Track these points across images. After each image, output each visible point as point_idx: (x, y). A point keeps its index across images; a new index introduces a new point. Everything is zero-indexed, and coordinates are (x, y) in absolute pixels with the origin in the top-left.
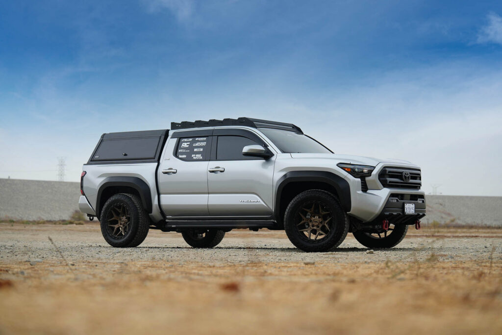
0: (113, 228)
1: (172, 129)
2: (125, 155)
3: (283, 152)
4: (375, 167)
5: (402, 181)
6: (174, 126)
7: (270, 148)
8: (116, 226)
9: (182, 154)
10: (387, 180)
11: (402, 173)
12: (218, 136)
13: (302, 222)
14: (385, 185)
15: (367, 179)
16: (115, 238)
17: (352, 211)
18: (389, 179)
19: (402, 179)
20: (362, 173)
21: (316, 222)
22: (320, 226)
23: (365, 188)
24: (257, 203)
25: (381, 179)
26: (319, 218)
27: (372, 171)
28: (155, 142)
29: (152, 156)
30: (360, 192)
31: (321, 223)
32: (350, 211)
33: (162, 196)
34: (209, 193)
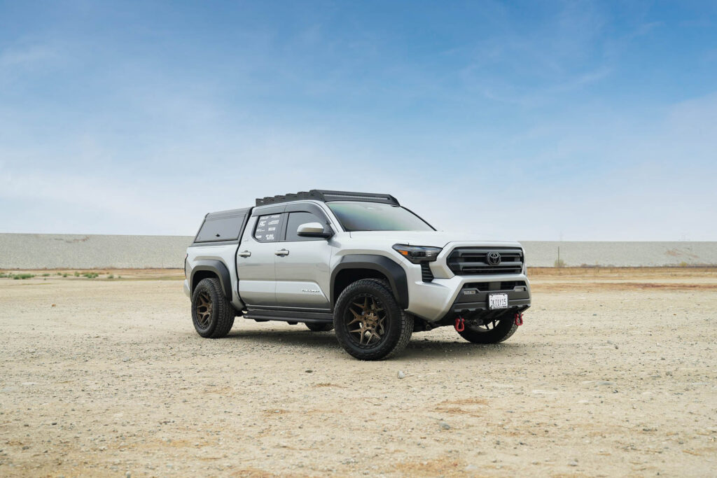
0: (202, 316)
1: (257, 206)
2: (218, 236)
3: (346, 229)
4: (442, 249)
5: (487, 265)
6: (259, 202)
7: (332, 225)
8: (205, 314)
9: (260, 234)
10: (459, 266)
11: (486, 254)
12: (290, 212)
13: (355, 320)
14: (457, 272)
15: (432, 264)
16: (201, 328)
17: (410, 309)
18: (462, 264)
19: (486, 262)
20: (422, 257)
21: (371, 320)
22: (376, 325)
23: (428, 277)
24: (317, 294)
25: (451, 264)
26: (374, 315)
27: (438, 254)
28: (241, 221)
29: (236, 237)
30: (421, 283)
31: (377, 321)
32: (407, 308)
33: (240, 281)
34: (276, 280)
